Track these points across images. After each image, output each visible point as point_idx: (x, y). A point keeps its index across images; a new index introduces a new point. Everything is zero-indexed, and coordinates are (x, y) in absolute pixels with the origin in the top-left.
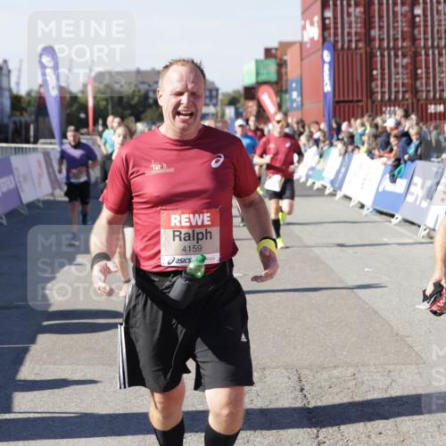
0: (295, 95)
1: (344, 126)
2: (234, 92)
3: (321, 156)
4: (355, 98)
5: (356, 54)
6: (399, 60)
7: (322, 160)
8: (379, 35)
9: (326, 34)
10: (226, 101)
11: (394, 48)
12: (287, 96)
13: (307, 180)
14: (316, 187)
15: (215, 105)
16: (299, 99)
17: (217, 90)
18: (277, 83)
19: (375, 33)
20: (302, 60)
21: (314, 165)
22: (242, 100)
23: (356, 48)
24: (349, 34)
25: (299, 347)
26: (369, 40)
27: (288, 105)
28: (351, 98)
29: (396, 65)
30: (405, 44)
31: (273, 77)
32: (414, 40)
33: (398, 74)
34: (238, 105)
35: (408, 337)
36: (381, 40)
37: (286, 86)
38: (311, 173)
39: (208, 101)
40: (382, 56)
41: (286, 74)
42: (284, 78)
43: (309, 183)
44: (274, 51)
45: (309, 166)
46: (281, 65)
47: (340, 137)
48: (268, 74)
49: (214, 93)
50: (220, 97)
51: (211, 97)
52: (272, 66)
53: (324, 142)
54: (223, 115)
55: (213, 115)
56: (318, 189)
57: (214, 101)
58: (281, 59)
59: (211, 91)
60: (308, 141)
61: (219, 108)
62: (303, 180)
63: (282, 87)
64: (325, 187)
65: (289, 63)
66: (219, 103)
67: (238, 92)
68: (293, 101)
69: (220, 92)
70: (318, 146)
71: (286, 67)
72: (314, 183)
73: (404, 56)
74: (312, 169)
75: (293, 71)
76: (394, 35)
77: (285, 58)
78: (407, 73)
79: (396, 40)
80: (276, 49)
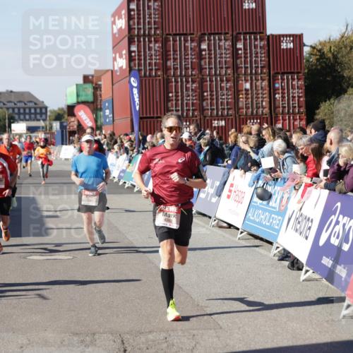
0: (107, 112)
1: (149, 138)
2: (59, 109)
3: (130, 162)
4: (155, 115)
5: (156, 80)
6: (189, 85)
7: (131, 165)
8: (174, 65)
9: (132, 64)
10: (53, 117)
11: (185, 76)
12: (102, 113)
13: (119, 180)
14: (127, 185)
15: (44, 120)
16: (111, 115)
17: (46, 108)
18: (93, 103)
19: (171, 63)
20: (113, 85)
21: (125, 168)
22: (66, 116)
23: (156, 76)
24: (150, 64)
25: (121, 316)
26: (166, 69)
27: (103, 120)
28: (152, 115)
29: (187, 89)
30: (194, 73)
31: (90, 98)
32: (201, 69)
33: (189, 96)
34: (63, 121)
35: (207, 307)
36: (175, 69)
37: (101, 105)
38: (122, 174)
39: (38, 117)
40: (176, 82)
41: (101, 95)
42: (99, 99)
43: (121, 183)
44: (90, 77)
45: (120, 169)
46: (97, 88)
47: (146, 146)
48: (86, 95)
49: (44, 111)
50: (48, 113)
51: (41, 114)
52: (89, 89)
53: (133, 150)
54: (51, 128)
55: (43, 127)
56: (128, 188)
57: (44, 117)
58: (96, 84)
59: (41, 109)
60: (120, 149)
61: (48, 123)
62: (116, 180)
63: (97, 105)
64: (134, 186)
65: (103, 87)
66: (48, 118)
67: (62, 109)
68: (106, 117)
69: (48, 109)
70: (128, 154)
71: (101, 91)
72: (125, 183)
73: (193, 82)
74: (123, 171)
75: (106, 93)
76: (185, 65)
77: (100, 83)
78: (195, 96)
79: (187, 69)
80: (93, 76)
